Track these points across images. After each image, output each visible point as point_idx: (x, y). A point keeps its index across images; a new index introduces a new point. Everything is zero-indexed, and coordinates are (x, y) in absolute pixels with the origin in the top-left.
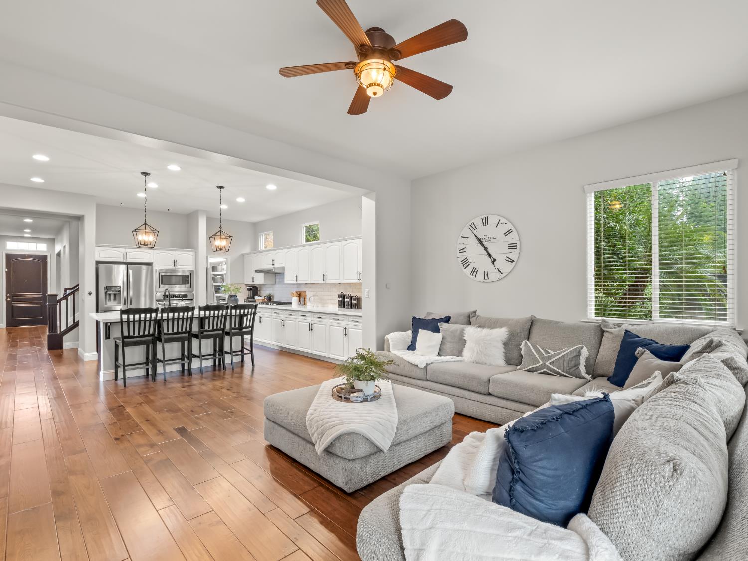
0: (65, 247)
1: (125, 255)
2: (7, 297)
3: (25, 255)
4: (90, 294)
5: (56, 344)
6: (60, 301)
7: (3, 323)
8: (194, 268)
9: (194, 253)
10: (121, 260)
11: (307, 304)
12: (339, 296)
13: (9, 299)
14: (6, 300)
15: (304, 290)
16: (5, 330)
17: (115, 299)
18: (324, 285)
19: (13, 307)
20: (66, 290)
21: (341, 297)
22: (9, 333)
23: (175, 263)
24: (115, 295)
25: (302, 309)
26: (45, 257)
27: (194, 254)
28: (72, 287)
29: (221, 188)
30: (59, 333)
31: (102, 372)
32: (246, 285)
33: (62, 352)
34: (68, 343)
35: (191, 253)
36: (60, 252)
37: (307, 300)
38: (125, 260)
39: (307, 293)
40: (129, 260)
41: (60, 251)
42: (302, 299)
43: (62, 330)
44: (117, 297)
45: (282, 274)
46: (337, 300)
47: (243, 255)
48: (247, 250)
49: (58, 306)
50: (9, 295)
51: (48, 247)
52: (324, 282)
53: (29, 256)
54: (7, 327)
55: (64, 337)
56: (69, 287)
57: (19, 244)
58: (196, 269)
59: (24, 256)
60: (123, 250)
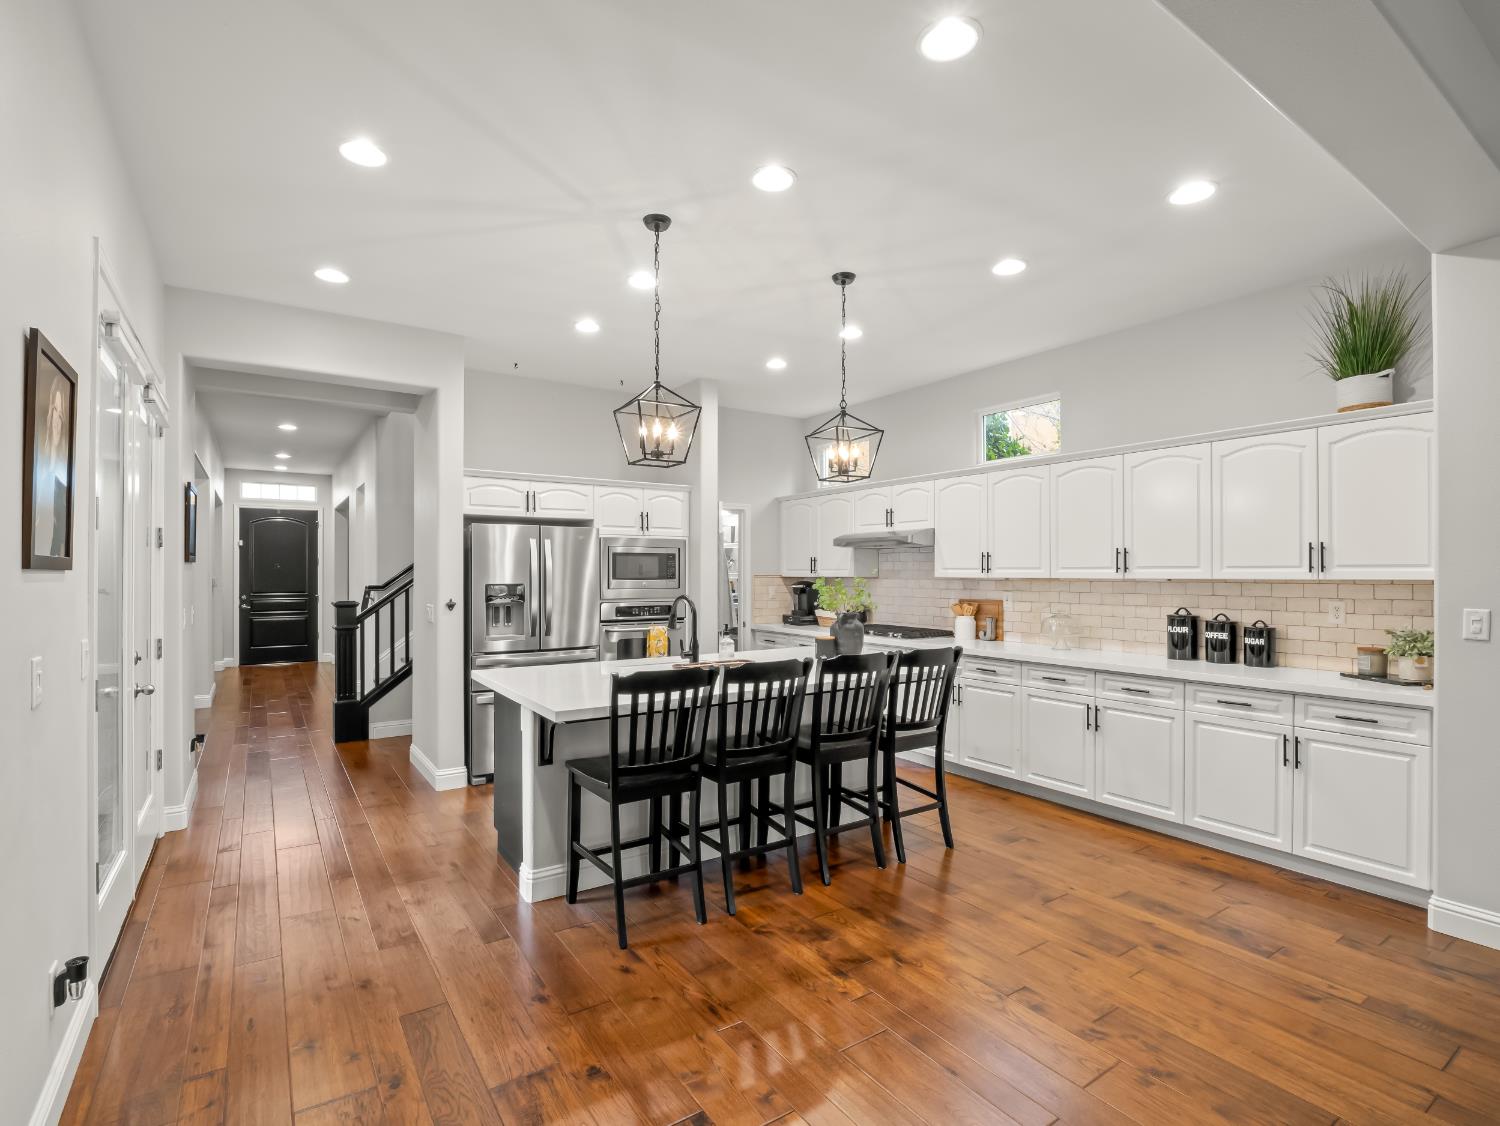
0: (361, 489)
1: (530, 499)
2: (242, 602)
3: (276, 511)
4: (451, 606)
5: (351, 723)
6: (361, 620)
7: (233, 656)
8: (686, 533)
9: (687, 495)
10: (521, 513)
11: (1007, 638)
12: (1172, 620)
13: (244, 606)
14: (240, 607)
15: (992, 595)
16: (237, 673)
17: (508, 619)
18: (1123, 583)
19: (251, 620)
20: (370, 589)
21: (1182, 622)
22: (246, 682)
23: (644, 520)
24: (508, 610)
25: (987, 648)
26: (313, 515)
27: (687, 499)
28: (380, 584)
29: (844, 278)
30: (359, 698)
31: (526, 871)
32: (785, 579)
33: (367, 747)
34: (381, 726)
35: (680, 495)
36: (346, 504)
37: (1006, 626)
38: (530, 515)
39: (1007, 606)
40: (539, 514)
41: (347, 500)
42: (988, 624)
43: (366, 693)
44: (514, 613)
45: (930, 549)
46: (1162, 631)
47: (778, 501)
48: (786, 489)
49: (358, 631)
50: (244, 597)
51: (319, 495)
52: (1120, 576)
53: (284, 513)
54: (241, 664)
55: (370, 709)
56: (374, 584)
57: (265, 487)
58: (689, 537)
59: (274, 513)
60: (525, 486)
